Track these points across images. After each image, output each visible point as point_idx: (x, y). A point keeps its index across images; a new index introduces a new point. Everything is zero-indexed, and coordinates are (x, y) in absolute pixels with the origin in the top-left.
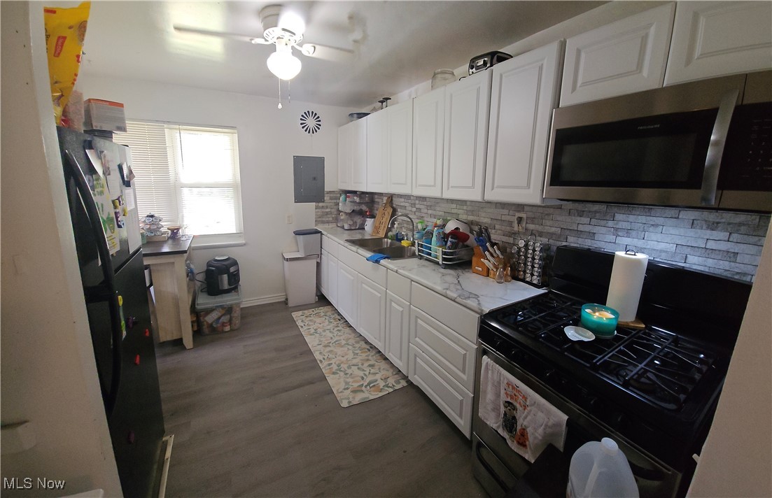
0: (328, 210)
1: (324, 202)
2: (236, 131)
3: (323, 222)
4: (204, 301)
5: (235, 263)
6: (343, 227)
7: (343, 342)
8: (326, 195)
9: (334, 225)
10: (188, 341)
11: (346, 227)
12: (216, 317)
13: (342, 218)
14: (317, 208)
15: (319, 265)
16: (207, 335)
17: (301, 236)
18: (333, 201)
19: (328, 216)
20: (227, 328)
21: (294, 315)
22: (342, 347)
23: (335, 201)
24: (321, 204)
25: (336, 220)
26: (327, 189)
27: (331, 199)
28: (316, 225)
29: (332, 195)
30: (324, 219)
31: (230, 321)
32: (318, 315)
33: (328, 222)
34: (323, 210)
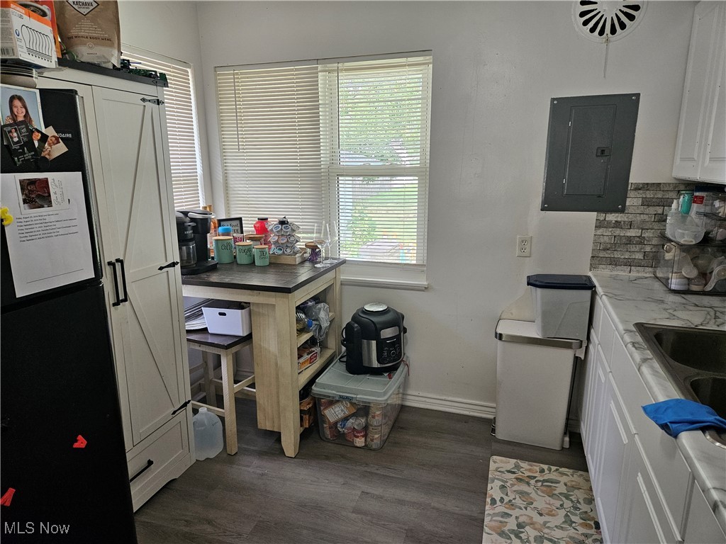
0: (632, 233)
1: (622, 211)
2: (429, 59)
3: (614, 262)
4: (335, 381)
5: (397, 321)
6: (665, 282)
8: (631, 194)
9: (648, 273)
10: (290, 443)
11: (675, 283)
12: (341, 415)
13: (668, 256)
14: (599, 225)
15: (579, 367)
16: (328, 441)
17: (539, 290)
18: (652, 210)
19: (633, 248)
20: (360, 442)
23: (660, 210)
24: (612, 217)
25: (654, 260)
26: (635, 177)
27: (646, 203)
28: (592, 267)
29: (649, 194)
30: (617, 255)
31: (366, 428)
33: (629, 263)
34: (618, 232)
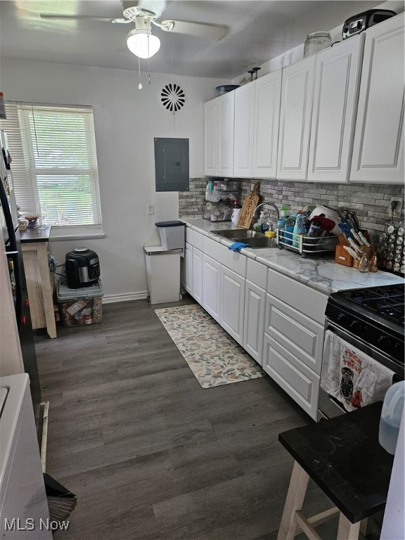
0: (193, 200)
1: (188, 190)
3: (188, 214)
6: (209, 219)
7: (207, 337)
8: (191, 183)
9: (200, 217)
10: (52, 331)
11: (213, 218)
12: (79, 309)
13: (208, 208)
14: (181, 197)
15: (183, 260)
16: (70, 327)
17: (164, 228)
18: (199, 190)
19: (195, 207)
20: (89, 321)
21: (157, 312)
22: (206, 340)
23: (201, 189)
24: (185, 193)
25: (203, 211)
26: (191, 176)
27: (197, 187)
28: (180, 217)
29: (197, 183)
30: (188, 210)
31: (92, 313)
32: (182, 312)
33: (193, 214)
34: (188, 200)
